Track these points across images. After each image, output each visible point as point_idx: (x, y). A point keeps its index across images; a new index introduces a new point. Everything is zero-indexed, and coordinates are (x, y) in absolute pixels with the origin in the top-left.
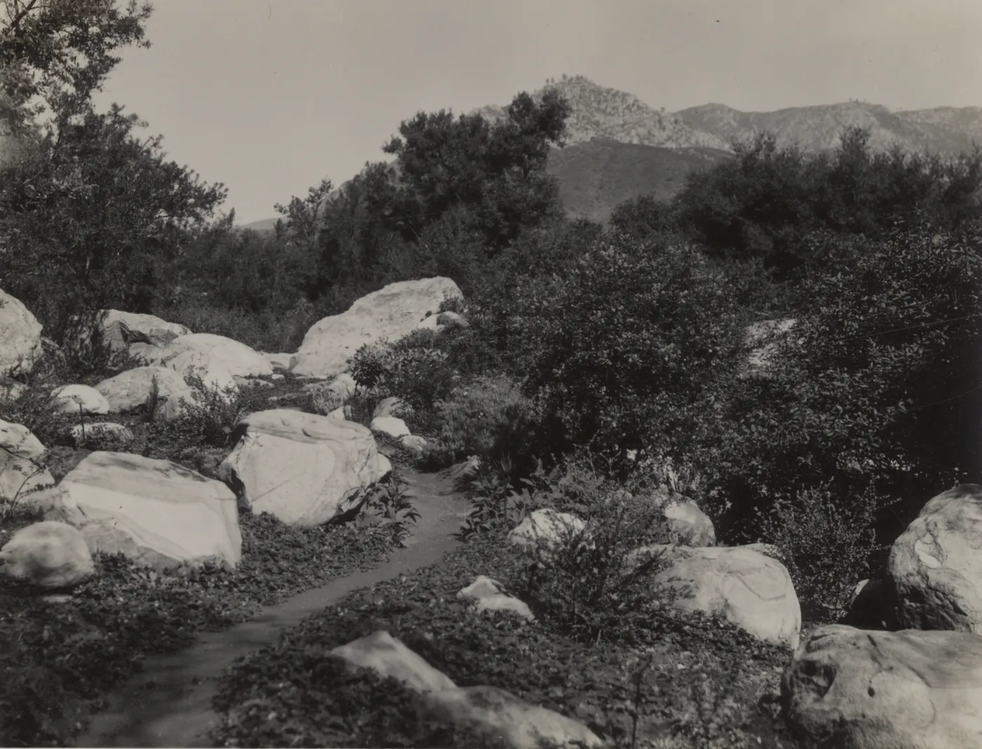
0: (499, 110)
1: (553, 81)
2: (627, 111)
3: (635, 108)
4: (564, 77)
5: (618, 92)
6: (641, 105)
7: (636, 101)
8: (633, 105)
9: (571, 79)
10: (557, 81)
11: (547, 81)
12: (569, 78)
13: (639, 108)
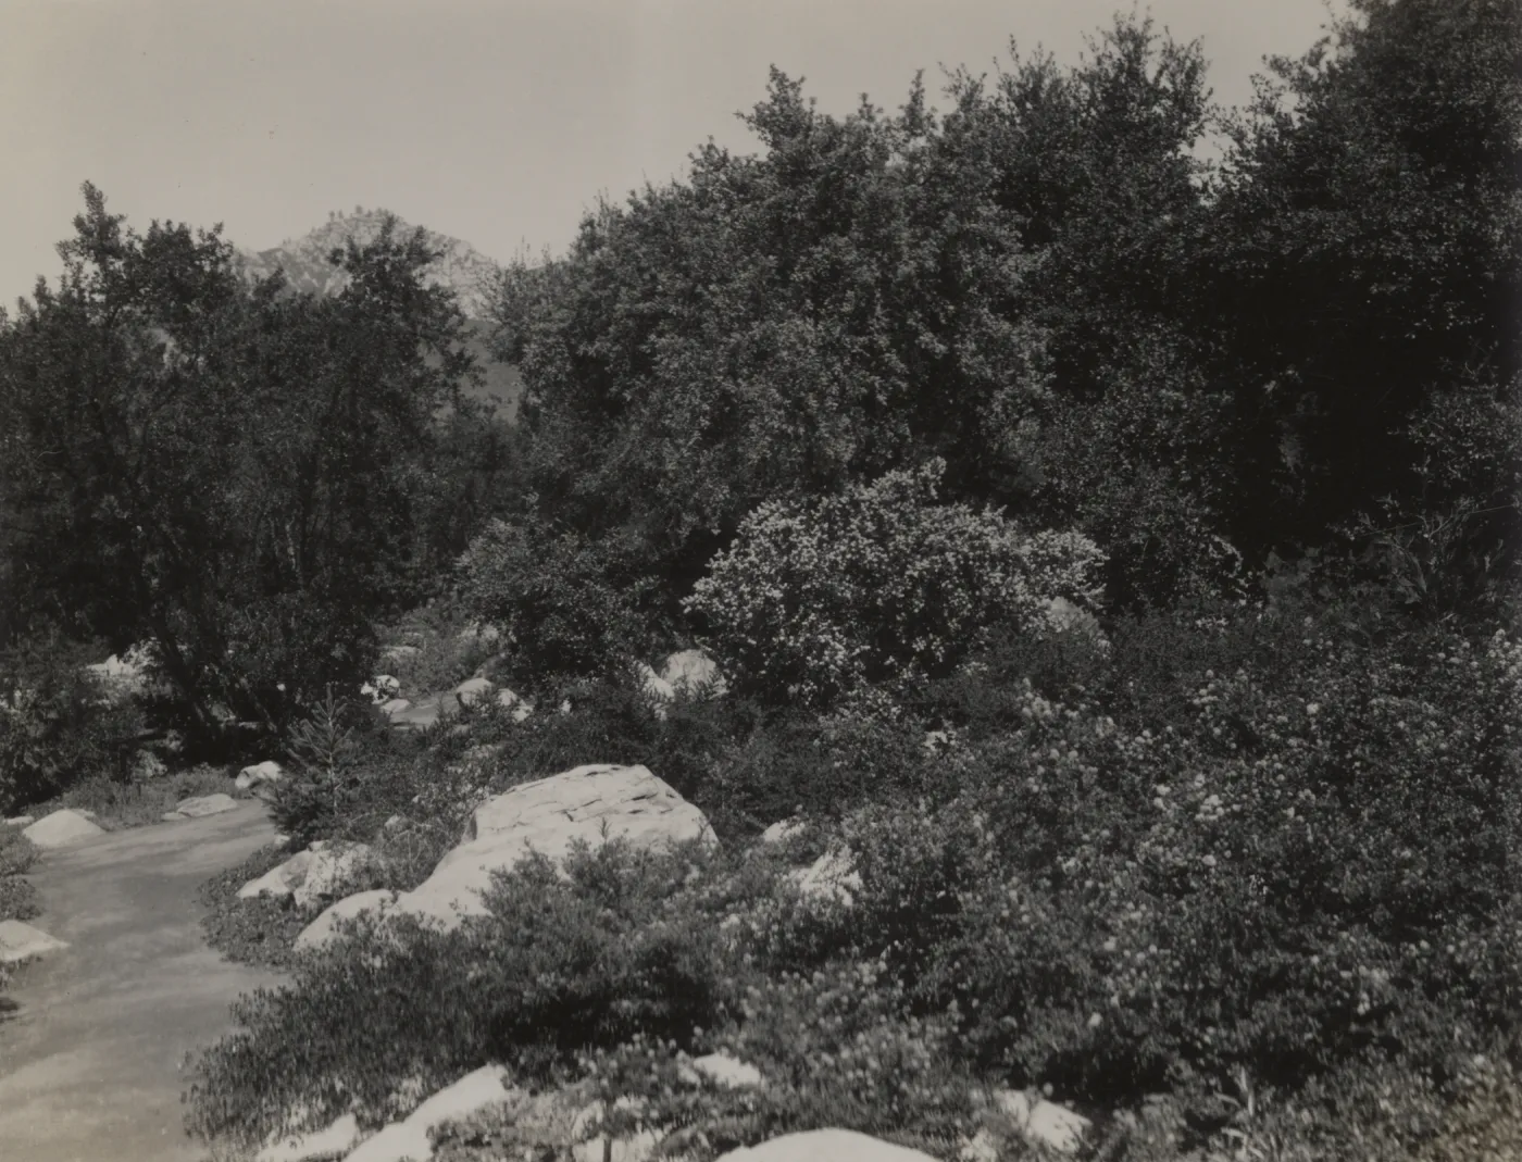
0: (255, 257)
1: (341, 215)
2: (457, 268)
3: (469, 264)
4: (359, 210)
5: (443, 237)
6: (478, 259)
7: (471, 251)
8: (467, 259)
9: (370, 215)
10: (347, 216)
11: (332, 214)
12: (366, 212)
13: (475, 262)
